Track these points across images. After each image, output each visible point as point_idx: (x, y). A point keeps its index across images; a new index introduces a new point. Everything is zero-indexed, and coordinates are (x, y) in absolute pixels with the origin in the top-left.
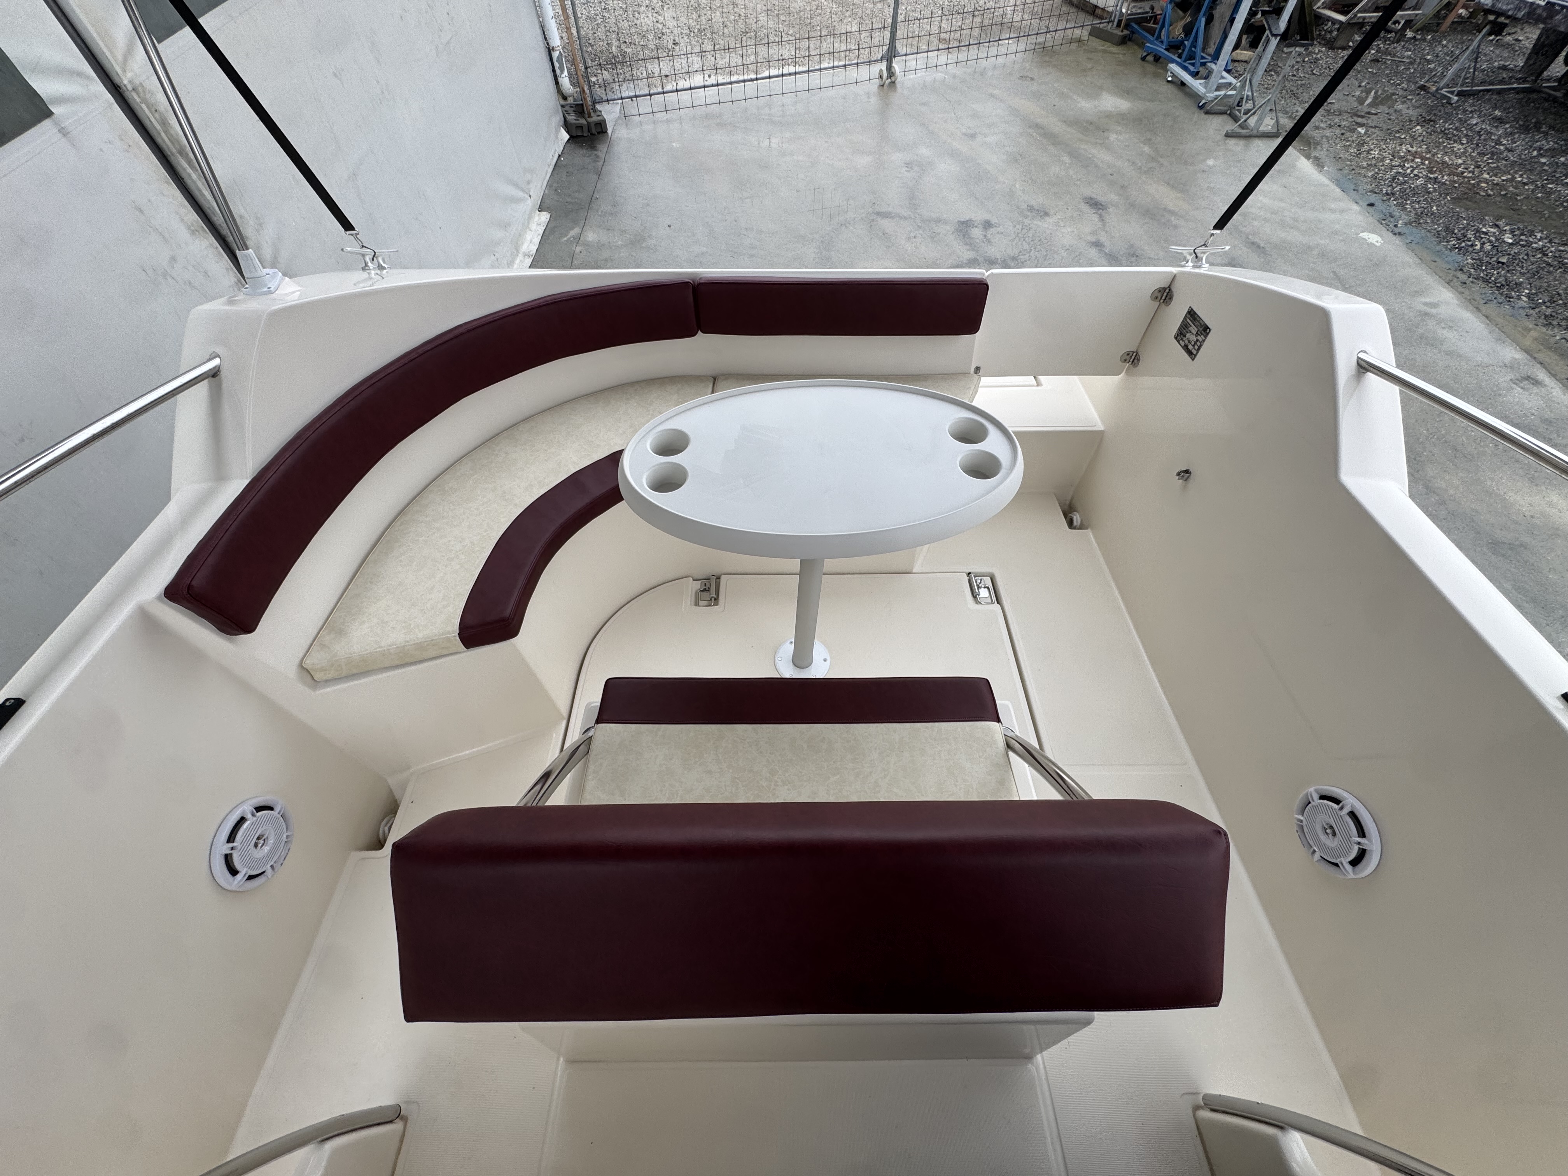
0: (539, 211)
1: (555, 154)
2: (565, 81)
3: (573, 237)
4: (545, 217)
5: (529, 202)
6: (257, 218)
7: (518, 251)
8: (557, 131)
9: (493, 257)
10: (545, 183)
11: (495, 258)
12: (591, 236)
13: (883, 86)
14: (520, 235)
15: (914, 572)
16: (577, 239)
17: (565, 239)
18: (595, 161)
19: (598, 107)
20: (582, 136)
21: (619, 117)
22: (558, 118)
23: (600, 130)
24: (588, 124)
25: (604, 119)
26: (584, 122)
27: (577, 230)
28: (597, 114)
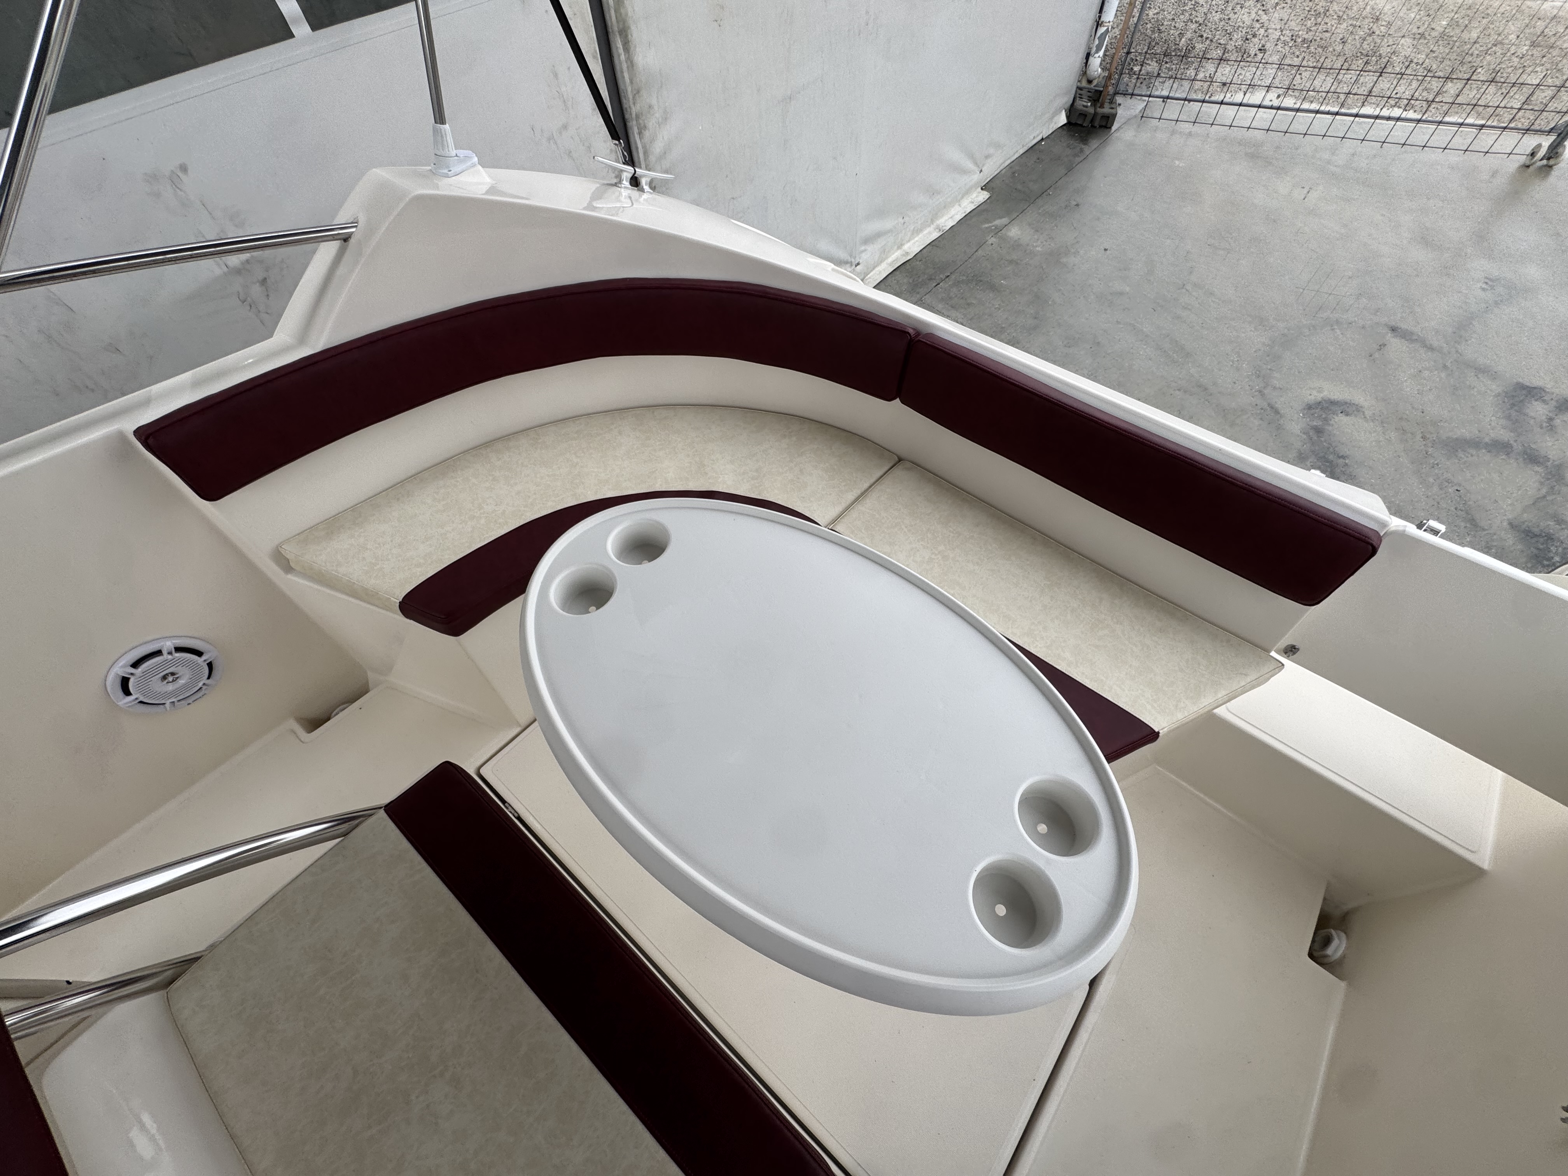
0: (981, 189)
1: (1038, 135)
2: (1096, 62)
3: (996, 227)
4: (985, 195)
5: (976, 177)
6: (665, 112)
7: (932, 221)
8: (1057, 113)
9: (901, 220)
10: (1009, 162)
12: (1014, 232)
13: (1528, 167)
14: (945, 207)
16: (998, 230)
17: (987, 225)
18: (1076, 155)
19: (1119, 99)
20: (1081, 125)
21: (1135, 116)
22: (1067, 100)
23: (1104, 124)
24: (1095, 114)
25: (1116, 114)
26: (1092, 111)
27: (1005, 221)
28: (1113, 106)
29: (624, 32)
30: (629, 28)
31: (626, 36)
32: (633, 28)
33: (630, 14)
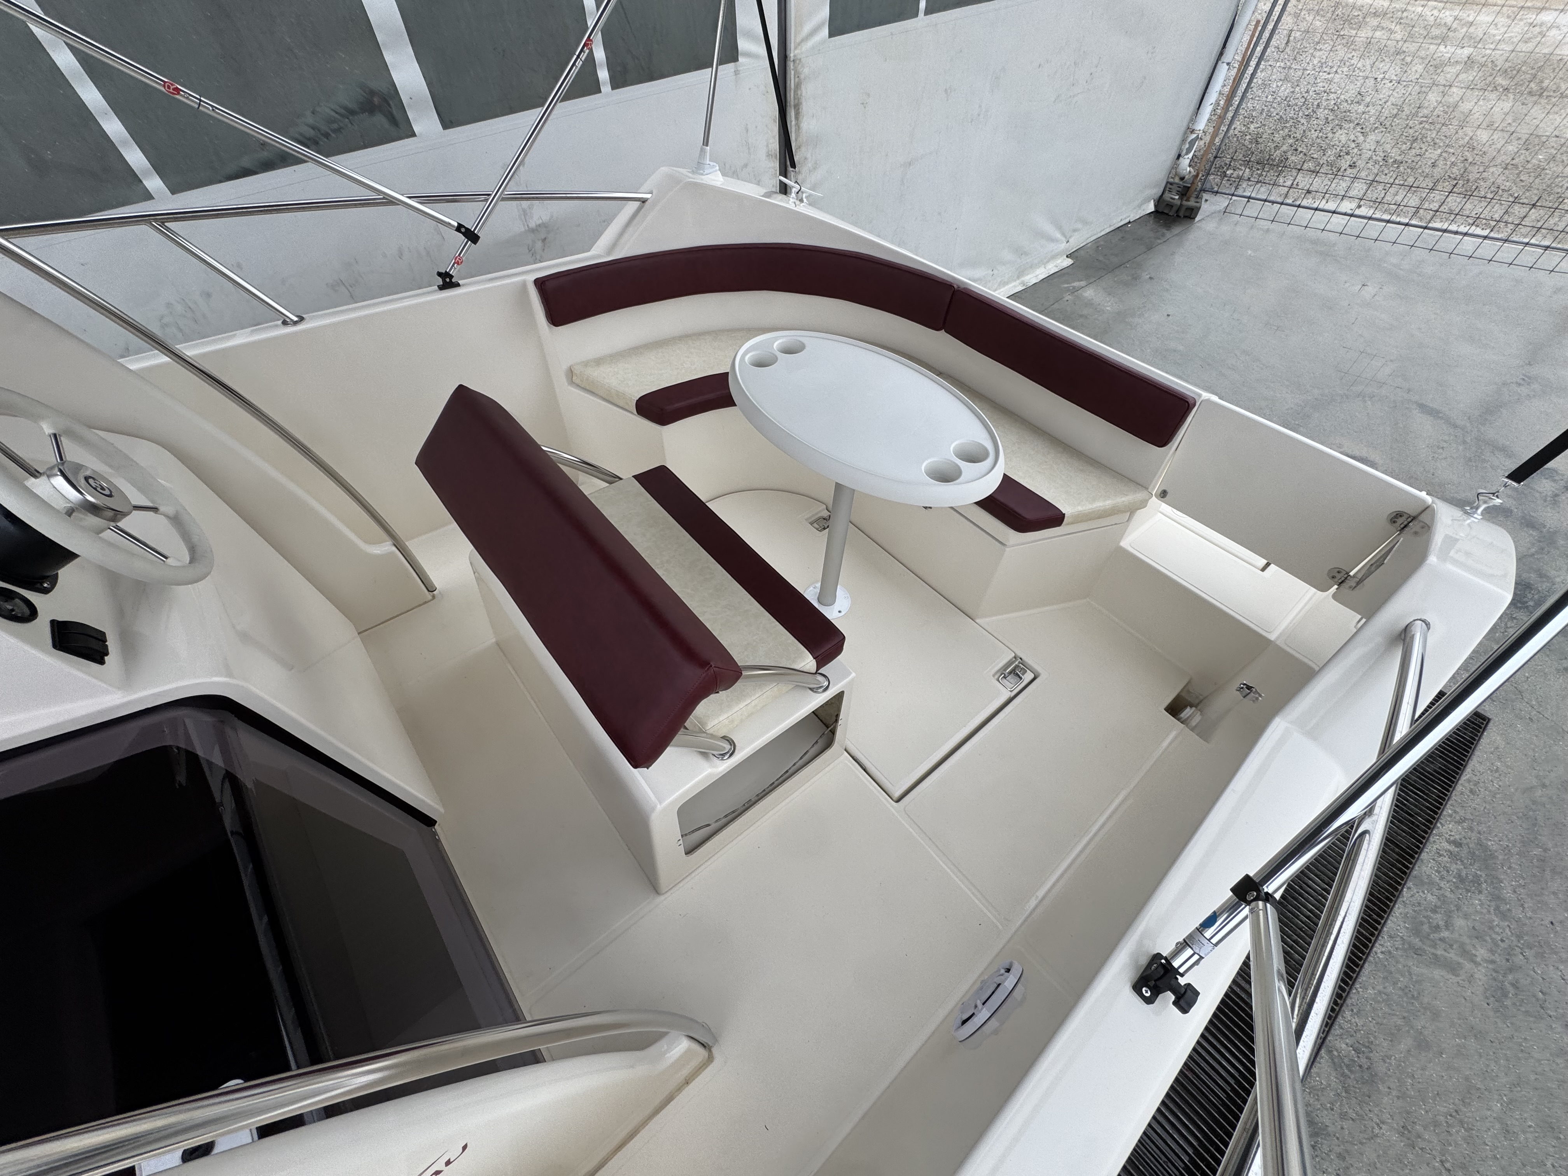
0: (1067, 257)
1: (1125, 218)
2: (1185, 162)
3: (1074, 287)
4: (1069, 262)
5: (1063, 246)
6: (816, 163)
7: (1018, 278)
8: (1146, 202)
9: (990, 272)
10: (1095, 237)
11: (992, 273)
12: (1089, 293)
14: (1031, 267)
15: (977, 621)
16: (1075, 290)
17: (1066, 286)
18: (1157, 238)
19: (1205, 196)
20: (1167, 214)
21: (1219, 211)
22: (1157, 191)
23: (1188, 214)
24: (1181, 205)
25: (1200, 207)
26: (1179, 203)
27: (1083, 283)
28: (1198, 200)
29: (797, 106)
30: (801, 103)
31: (799, 109)
32: (804, 104)
33: (803, 95)
